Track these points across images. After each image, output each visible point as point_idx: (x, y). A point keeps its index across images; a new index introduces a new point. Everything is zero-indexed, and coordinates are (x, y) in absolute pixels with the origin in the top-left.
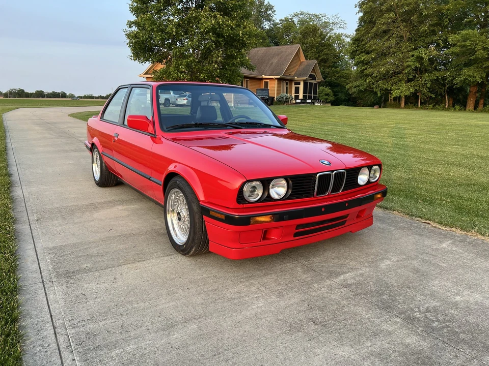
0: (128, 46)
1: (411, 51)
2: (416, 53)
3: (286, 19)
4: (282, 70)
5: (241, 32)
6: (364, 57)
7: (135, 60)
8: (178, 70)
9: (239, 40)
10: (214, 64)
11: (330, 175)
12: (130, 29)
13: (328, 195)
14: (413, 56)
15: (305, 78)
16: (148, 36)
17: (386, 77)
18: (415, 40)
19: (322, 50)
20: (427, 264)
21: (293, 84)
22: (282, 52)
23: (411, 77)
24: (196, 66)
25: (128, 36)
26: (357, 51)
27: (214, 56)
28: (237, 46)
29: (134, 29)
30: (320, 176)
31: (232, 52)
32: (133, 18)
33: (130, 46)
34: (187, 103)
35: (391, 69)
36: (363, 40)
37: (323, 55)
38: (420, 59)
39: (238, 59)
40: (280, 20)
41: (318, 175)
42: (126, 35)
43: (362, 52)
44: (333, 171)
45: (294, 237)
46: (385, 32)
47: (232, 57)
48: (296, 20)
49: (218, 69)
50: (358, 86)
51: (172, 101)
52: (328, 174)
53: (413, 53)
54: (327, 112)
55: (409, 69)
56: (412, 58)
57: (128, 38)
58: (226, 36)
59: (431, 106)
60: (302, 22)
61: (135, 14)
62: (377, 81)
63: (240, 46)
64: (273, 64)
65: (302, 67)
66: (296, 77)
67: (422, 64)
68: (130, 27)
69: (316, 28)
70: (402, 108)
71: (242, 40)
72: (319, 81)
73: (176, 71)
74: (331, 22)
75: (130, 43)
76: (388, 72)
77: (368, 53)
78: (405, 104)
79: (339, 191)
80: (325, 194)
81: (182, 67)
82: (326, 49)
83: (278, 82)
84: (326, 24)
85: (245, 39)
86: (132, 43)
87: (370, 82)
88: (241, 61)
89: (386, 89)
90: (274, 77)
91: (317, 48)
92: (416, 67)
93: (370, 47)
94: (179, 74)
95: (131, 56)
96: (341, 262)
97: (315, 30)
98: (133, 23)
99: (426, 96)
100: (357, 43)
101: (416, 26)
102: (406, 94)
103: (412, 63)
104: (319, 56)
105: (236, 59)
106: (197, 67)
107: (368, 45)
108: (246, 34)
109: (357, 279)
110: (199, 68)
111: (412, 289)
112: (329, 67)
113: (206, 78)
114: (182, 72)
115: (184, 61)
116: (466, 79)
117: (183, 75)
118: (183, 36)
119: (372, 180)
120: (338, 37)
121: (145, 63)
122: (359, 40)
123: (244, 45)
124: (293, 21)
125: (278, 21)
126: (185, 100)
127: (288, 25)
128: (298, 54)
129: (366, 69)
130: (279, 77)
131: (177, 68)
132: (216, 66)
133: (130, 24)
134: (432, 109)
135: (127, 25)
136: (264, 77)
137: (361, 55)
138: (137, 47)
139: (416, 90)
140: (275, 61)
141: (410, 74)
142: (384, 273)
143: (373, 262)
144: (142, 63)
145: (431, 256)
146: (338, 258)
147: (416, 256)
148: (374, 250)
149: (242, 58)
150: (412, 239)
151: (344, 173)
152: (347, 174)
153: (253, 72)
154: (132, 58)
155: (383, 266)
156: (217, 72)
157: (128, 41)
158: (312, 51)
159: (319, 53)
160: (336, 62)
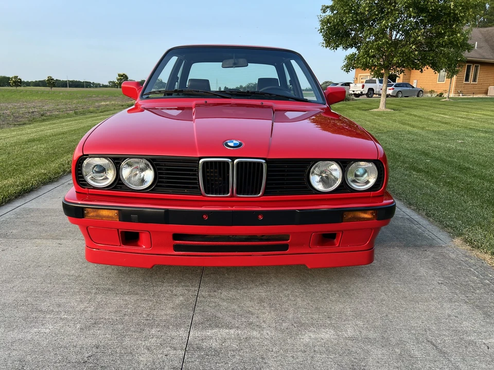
0: (319, 32)
5: (452, 3)
7: (326, 47)
8: (368, 55)
9: (450, 13)
11: (227, 163)
12: (324, 14)
13: (232, 196)
16: (340, 20)
24: (388, 48)
25: (322, 22)
27: (413, 35)
28: (446, 21)
29: (329, 13)
30: (204, 163)
31: (438, 29)
33: (321, 32)
39: (446, 37)
41: (201, 161)
42: (320, 21)
44: (233, 159)
45: (175, 250)
49: (416, 50)
52: (224, 162)
57: (322, 24)
58: (432, 10)
63: (450, 21)
68: (324, 12)
71: (454, 13)
73: (366, 56)
75: (321, 29)
79: (256, 193)
80: (223, 193)
81: (372, 52)
85: (457, 11)
86: (324, 29)
88: (449, 40)
94: (368, 59)
95: (323, 43)
96: (255, 308)
98: (327, 7)
105: (443, 37)
106: (390, 50)
108: (461, 6)
109: (227, 343)
110: (392, 51)
113: (400, 61)
114: (371, 57)
115: (375, 43)
117: (372, 61)
118: (377, 15)
119: (357, 186)
121: (336, 49)
123: (456, 19)
126: (390, 89)
131: (367, 52)
132: (413, 47)
133: (324, 9)
135: (322, 10)
138: (328, 33)
142: (286, 351)
143: (302, 325)
144: (333, 49)
145: (435, 352)
146: (261, 301)
147: (401, 343)
148: (338, 307)
149: (452, 35)
150: (448, 309)
151: (260, 164)
152: (268, 167)
153: (469, 52)
154: (324, 45)
155: (307, 337)
156: (414, 54)
157: (319, 27)
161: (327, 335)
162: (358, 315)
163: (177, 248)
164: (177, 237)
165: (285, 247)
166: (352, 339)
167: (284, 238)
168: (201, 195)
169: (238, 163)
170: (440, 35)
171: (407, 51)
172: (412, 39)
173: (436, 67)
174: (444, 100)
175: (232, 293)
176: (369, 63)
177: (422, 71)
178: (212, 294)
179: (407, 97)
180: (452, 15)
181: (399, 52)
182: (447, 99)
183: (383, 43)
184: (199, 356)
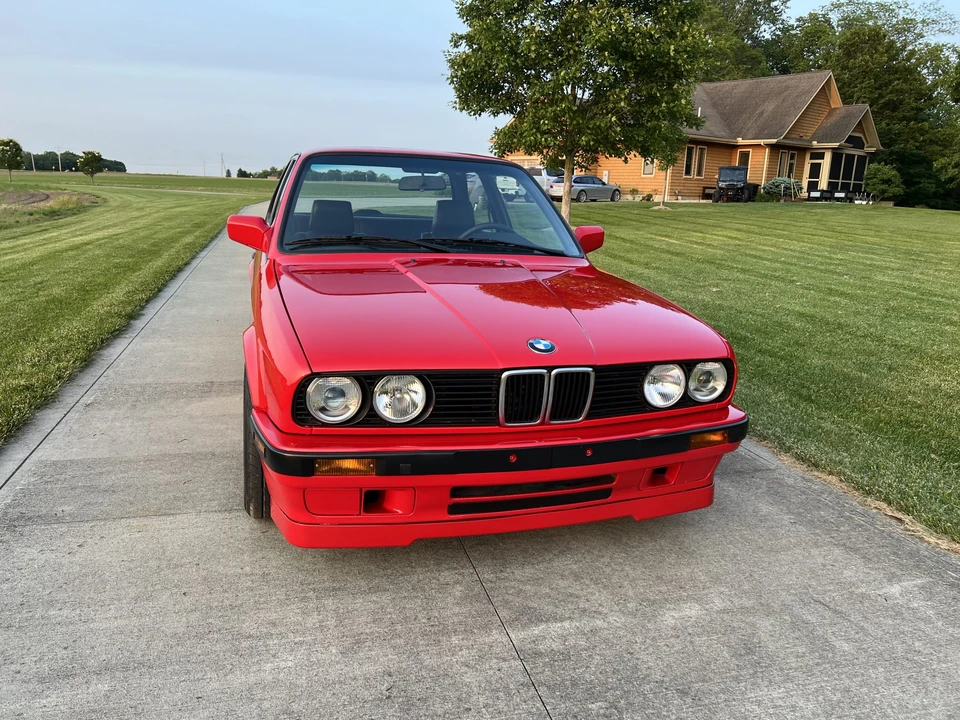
0: (449, 81)
3: (813, 17)
4: (783, 127)
5: (672, 47)
7: (461, 110)
8: (538, 129)
9: (669, 63)
10: (610, 115)
11: (542, 376)
12: (456, 50)
13: (542, 423)
15: (836, 145)
16: (486, 62)
19: (890, 82)
20: (797, 634)
21: (808, 156)
22: (787, 88)
24: (572, 119)
25: (453, 63)
27: (612, 98)
28: (664, 77)
29: (464, 48)
30: (510, 378)
31: (652, 89)
32: (464, 29)
33: (452, 82)
37: (891, 92)
39: (664, 105)
40: (798, 20)
41: (505, 374)
42: (449, 61)
44: (550, 369)
45: (450, 513)
48: (834, 17)
49: (618, 125)
52: (536, 375)
54: (872, 222)
57: (452, 67)
58: (640, 56)
60: (848, 22)
61: (467, 20)
63: (669, 76)
64: (765, 115)
65: (832, 120)
66: (815, 143)
68: (456, 46)
69: (878, 34)
71: (676, 65)
72: (873, 150)
73: (535, 130)
74: (919, 18)
75: (453, 77)
79: (577, 417)
80: (532, 420)
81: (544, 123)
82: (898, 79)
83: (771, 152)
84: (908, 25)
85: (680, 62)
86: (456, 76)
88: (669, 108)
90: (762, 142)
91: (877, 77)
94: (539, 136)
95: (455, 103)
96: (576, 589)
97: (876, 36)
98: (461, 38)
104: (881, 96)
105: (659, 104)
106: (575, 122)
108: (685, 51)
109: (571, 642)
110: (578, 124)
111: (689, 700)
112: (901, 120)
113: (592, 143)
114: (543, 133)
115: (550, 109)
117: (546, 140)
118: (552, 60)
119: (700, 397)
120: (935, 53)
121: (480, 115)
123: (678, 75)
124: (828, 21)
125: (793, 22)
127: (816, 28)
128: (825, 91)
130: (774, 141)
131: (536, 125)
132: (614, 119)
133: (456, 41)
135: (451, 41)
136: (740, 141)
138: (464, 84)
140: (770, 107)
142: (653, 639)
143: (654, 602)
144: (474, 114)
145: (828, 614)
146: (577, 577)
147: (785, 608)
148: (685, 572)
149: (673, 101)
150: (818, 556)
151: (587, 374)
152: (596, 378)
153: (698, 130)
154: (457, 106)
155: (669, 618)
156: (615, 132)
157: (449, 73)
158: (863, 85)
159: (880, 88)
160: (921, 110)
161: (692, 611)
162: (716, 580)
163: (454, 509)
164: (456, 491)
165: (606, 493)
166: (724, 611)
167: (608, 479)
168: (499, 425)
169: (557, 375)
170: (652, 100)
171: (602, 125)
172: (611, 106)
173: (645, 153)
174: (656, 208)
175: (529, 571)
176: (540, 144)
177: (626, 161)
178: (499, 575)
179: (595, 201)
180: (672, 66)
181: (590, 126)
182: (662, 207)
183: (563, 110)
184: (545, 664)
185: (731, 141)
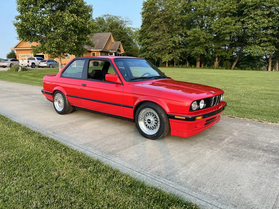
1: (169, 38)
2: (172, 39)
3: (100, 18)
4: (102, 46)
5: (88, 26)
6: (147, 41)
8: (51, 47)
9: (87, 30)
12: (17, 21)
14: (171, 41)
15: (115, 51)
16: (31, 26)
17: (158, 51)
18: (171, 33)
19: (122, 36)
21: (109, 54)
22: (101, 36)
23: (171, 51)
25: (16, 25)
26: (142, 37)
27: (73, 38)
29: (20, 21)
31: (83, 36)
32: (19, 14)
33: (17, 31)
34: (47, 65)
35: (161, 47)
36: (145, 32)
37: (123, 38)
38: (174, 42)
39: (87, 41)
40: (96, 18)
41: (214, 97)
42: (14, 24)
43: (145, 38)
45: (205, 125)
46: (156, 28)
47: (83, 39)
48: (105, 18)
49: (75, 46)
50: (145, 56)
51: (36, 65)
53: (171, 39)
55: (169, 47)
56: (170, 42)
58: (80, 27)
59: (181, 66)
60: (109, 20)
61: (20, 12)
62: (154, 53)
63: (87, 33)
64: (97, 43)
65: (113, 45)
66: (110, 51)
67: (175, 45)
68: (17, 20)
69: (117, 24)
70: (167, 67)
72: (123, 53)
73: (49, 47)
74: (124, 20)
76: (159, 49)
77: (148, 38)
78: (168, 65)
80: (214, 105)
81: (53, 45)
82: (124, 35)
83: (100, 53)
84: (122, 22)
85: (90, 30)
86: (19, 30)
87: (150, 54)
88: (88, 42)
89: (159, 58)
90: (98, 50)
91: (119, 35)
92: (173, 46)
93: (150, 35)
94: (51, 49)
95: (18, 38)
97: (117, 25)
99: (178, 61)
100: (142, 33)
101: (171, 26)
102: (169, 60)
103: (171, 44)
104: (121, 39)
105: (85, 40)
106: (63, 45)
107: (148, 34)
108: (91, 27)
112: (126, 45)
113: (68, 51)
115: (55, 41)
116: (196, 52)
117: (54, 50)
120: (129, 29)
121: (27, 42)
122: (143, 31)
123: (89, 33)
124: (103, 19)
125: (94, 19)
126: (45, 63)
127: (101, 21)
128: (110, 38)
129: (148, 47)
130: (101, 50)
132: (74, 44)
133: (18, 18)
134: (181, 67)
135: (15, 18)
136: (92, 50)
137: (145, 39)
138: (22, 32)
139: (173, 58)
140: (98, 41)
141: (170, 49)
154: (18, 39)
158: (116, 36)
159: (120, 37)
160: (129, 43)
171: (71, 46)
172: (73, 41)
179: (54, 67)
181: (67, 46)
183: (59, 41)
185: (90, 50)
